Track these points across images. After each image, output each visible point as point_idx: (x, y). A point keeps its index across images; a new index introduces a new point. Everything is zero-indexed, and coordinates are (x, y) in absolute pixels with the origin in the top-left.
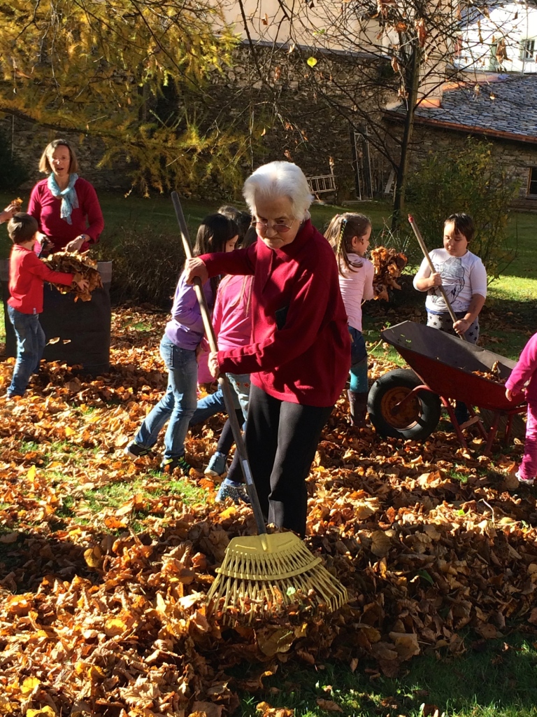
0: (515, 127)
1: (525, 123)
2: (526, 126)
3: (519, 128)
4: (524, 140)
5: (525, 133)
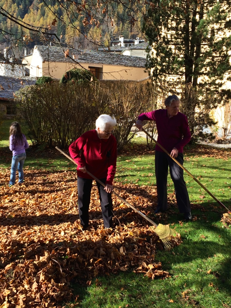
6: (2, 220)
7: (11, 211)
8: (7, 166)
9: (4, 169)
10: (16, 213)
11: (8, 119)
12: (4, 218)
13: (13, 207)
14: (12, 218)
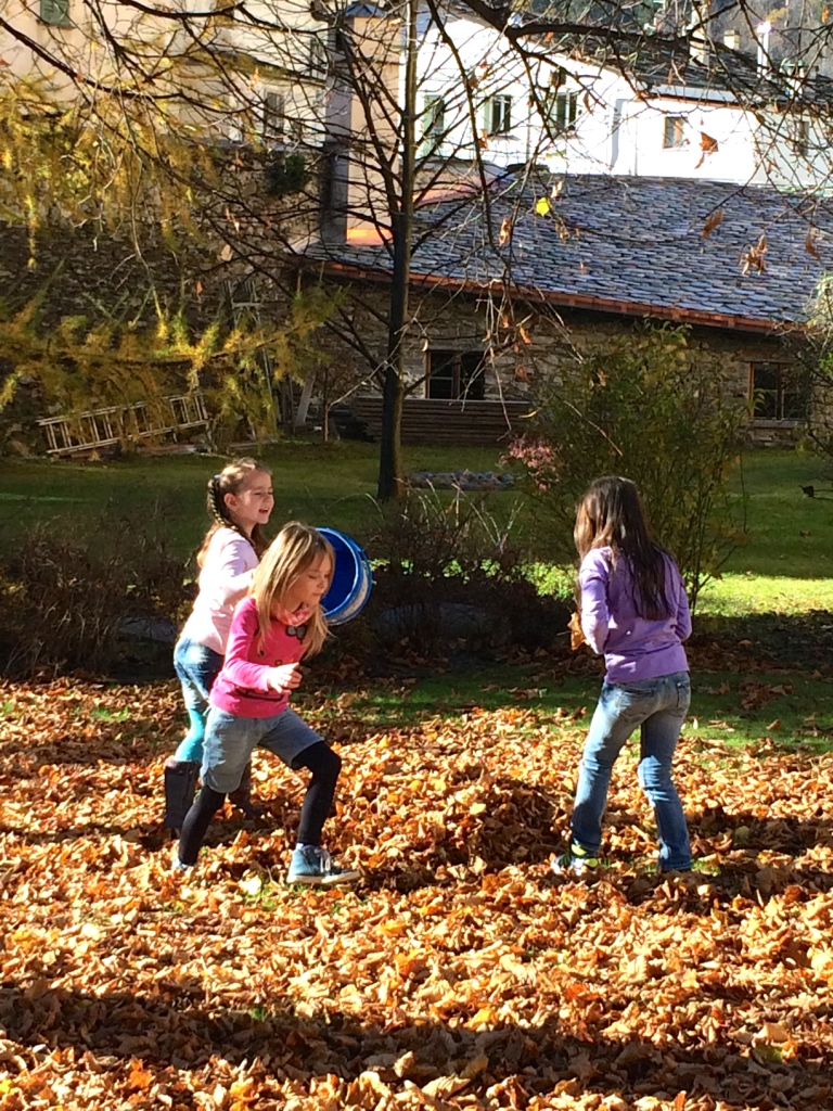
0: (552, 279)
1: (568, 269)
2: (572, 274)
3: (558, 281)
4: (572, 304)
5: (573, 290)
6: (720, 1069)
7: (774, 1020)
8: (747, 736)
9: (731, 753)
10: (801, 1037)
11: (761, 447)
12: (731, 1059)
13: (784, 997)
14: (778, 1061)
